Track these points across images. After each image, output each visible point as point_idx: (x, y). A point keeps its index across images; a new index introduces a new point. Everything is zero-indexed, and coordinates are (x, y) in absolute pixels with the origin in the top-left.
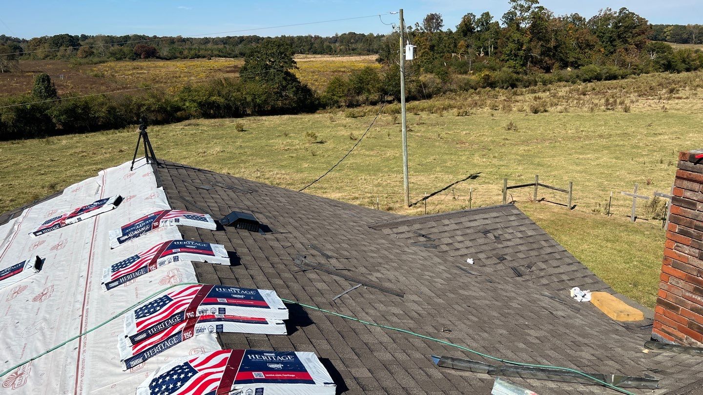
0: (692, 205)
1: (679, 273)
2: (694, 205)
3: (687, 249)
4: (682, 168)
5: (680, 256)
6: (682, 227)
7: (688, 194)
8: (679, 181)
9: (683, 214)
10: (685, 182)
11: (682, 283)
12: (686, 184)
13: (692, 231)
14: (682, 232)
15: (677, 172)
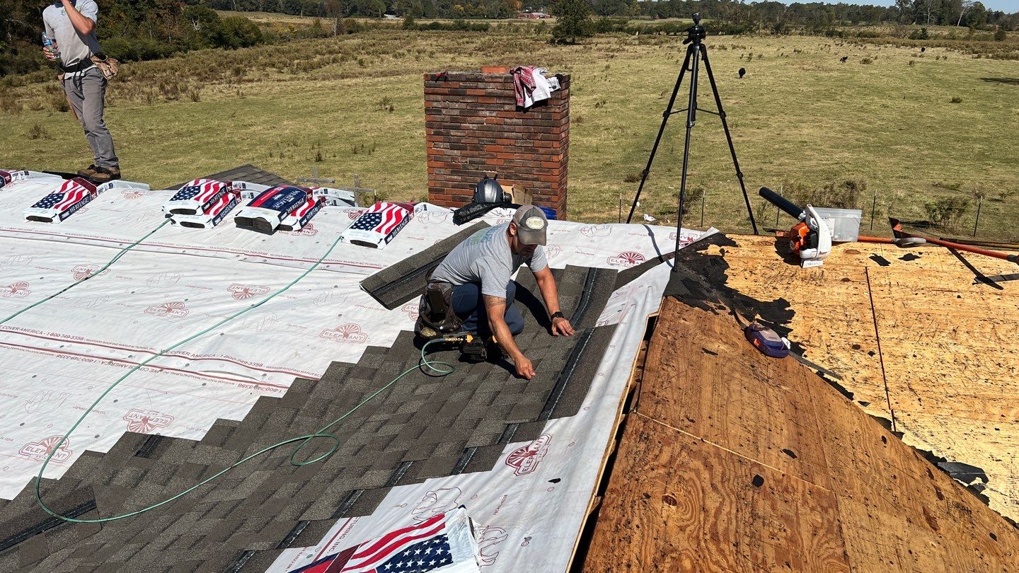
0: (438, 111)
1: (440, 164)
2: (441, 111)
3: (442, 145)
4: (426, 86)
5: (438, 151)
6: (435, 130)
7: (435, 104)
8: (427, 96)
9: (434, 120)
10: (431, 96)
11: (443, 171)
12: (432, 97)
13: (442, 130)
14: (436, 134)
15: (425, 90)
